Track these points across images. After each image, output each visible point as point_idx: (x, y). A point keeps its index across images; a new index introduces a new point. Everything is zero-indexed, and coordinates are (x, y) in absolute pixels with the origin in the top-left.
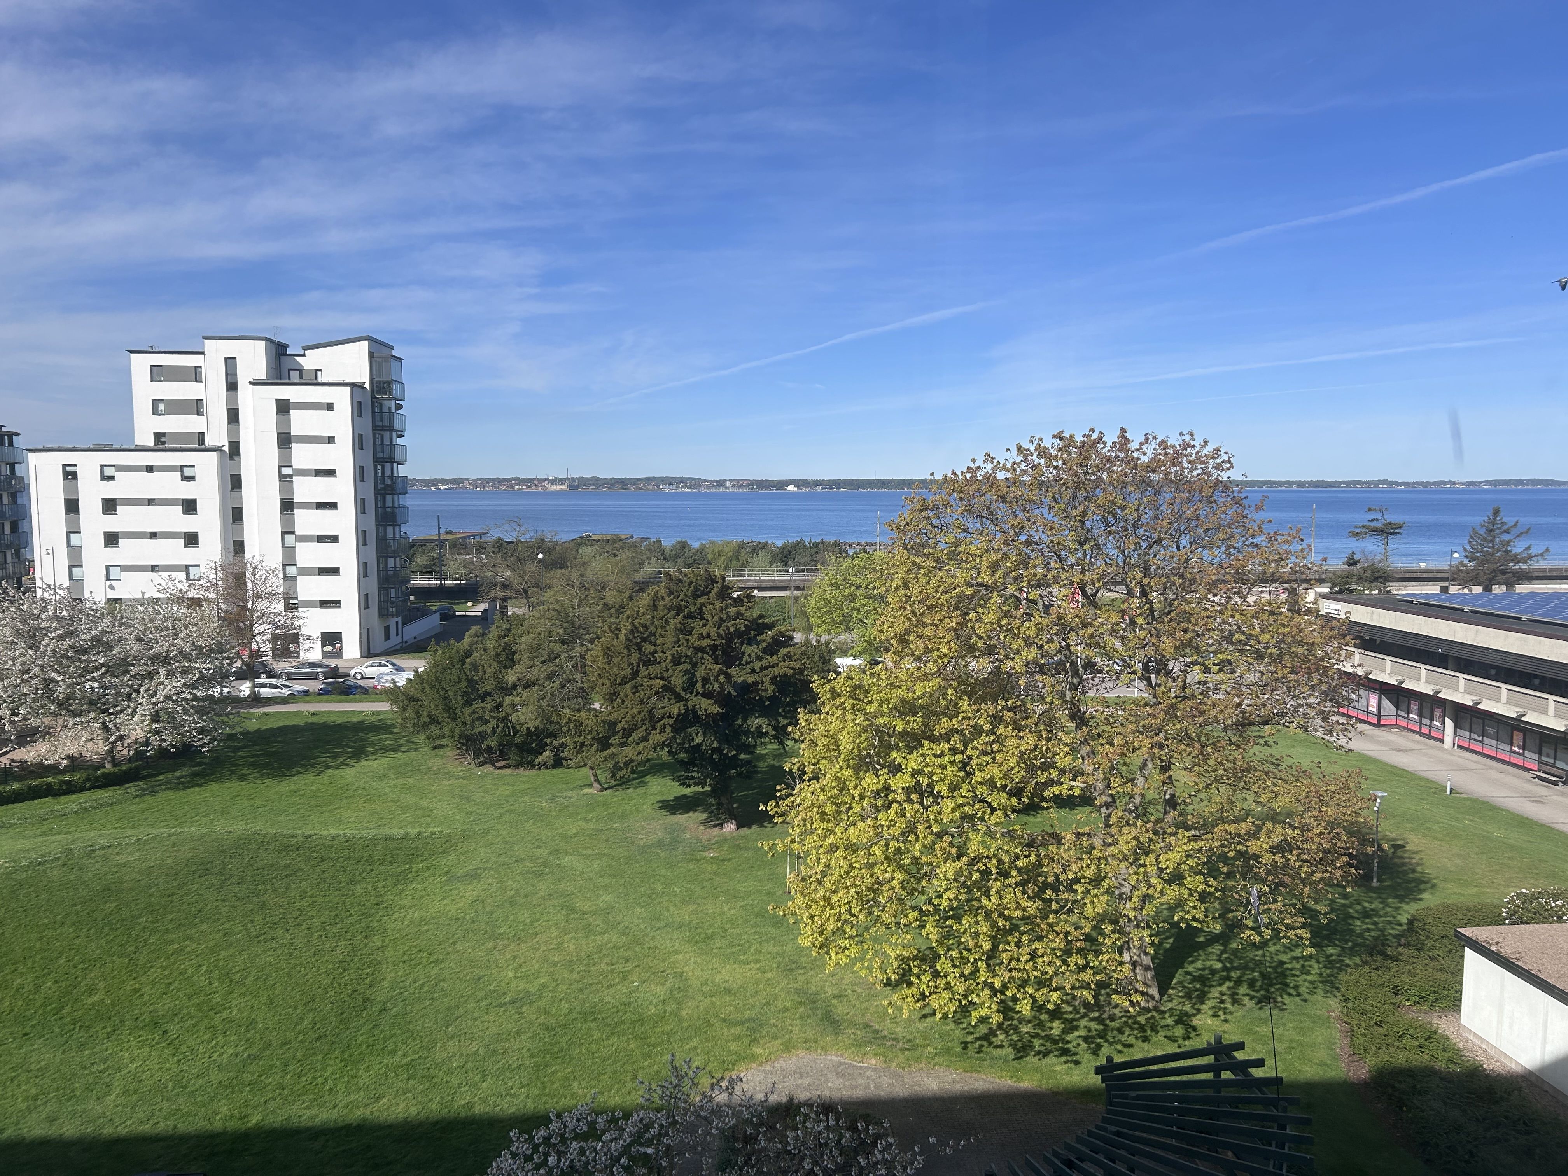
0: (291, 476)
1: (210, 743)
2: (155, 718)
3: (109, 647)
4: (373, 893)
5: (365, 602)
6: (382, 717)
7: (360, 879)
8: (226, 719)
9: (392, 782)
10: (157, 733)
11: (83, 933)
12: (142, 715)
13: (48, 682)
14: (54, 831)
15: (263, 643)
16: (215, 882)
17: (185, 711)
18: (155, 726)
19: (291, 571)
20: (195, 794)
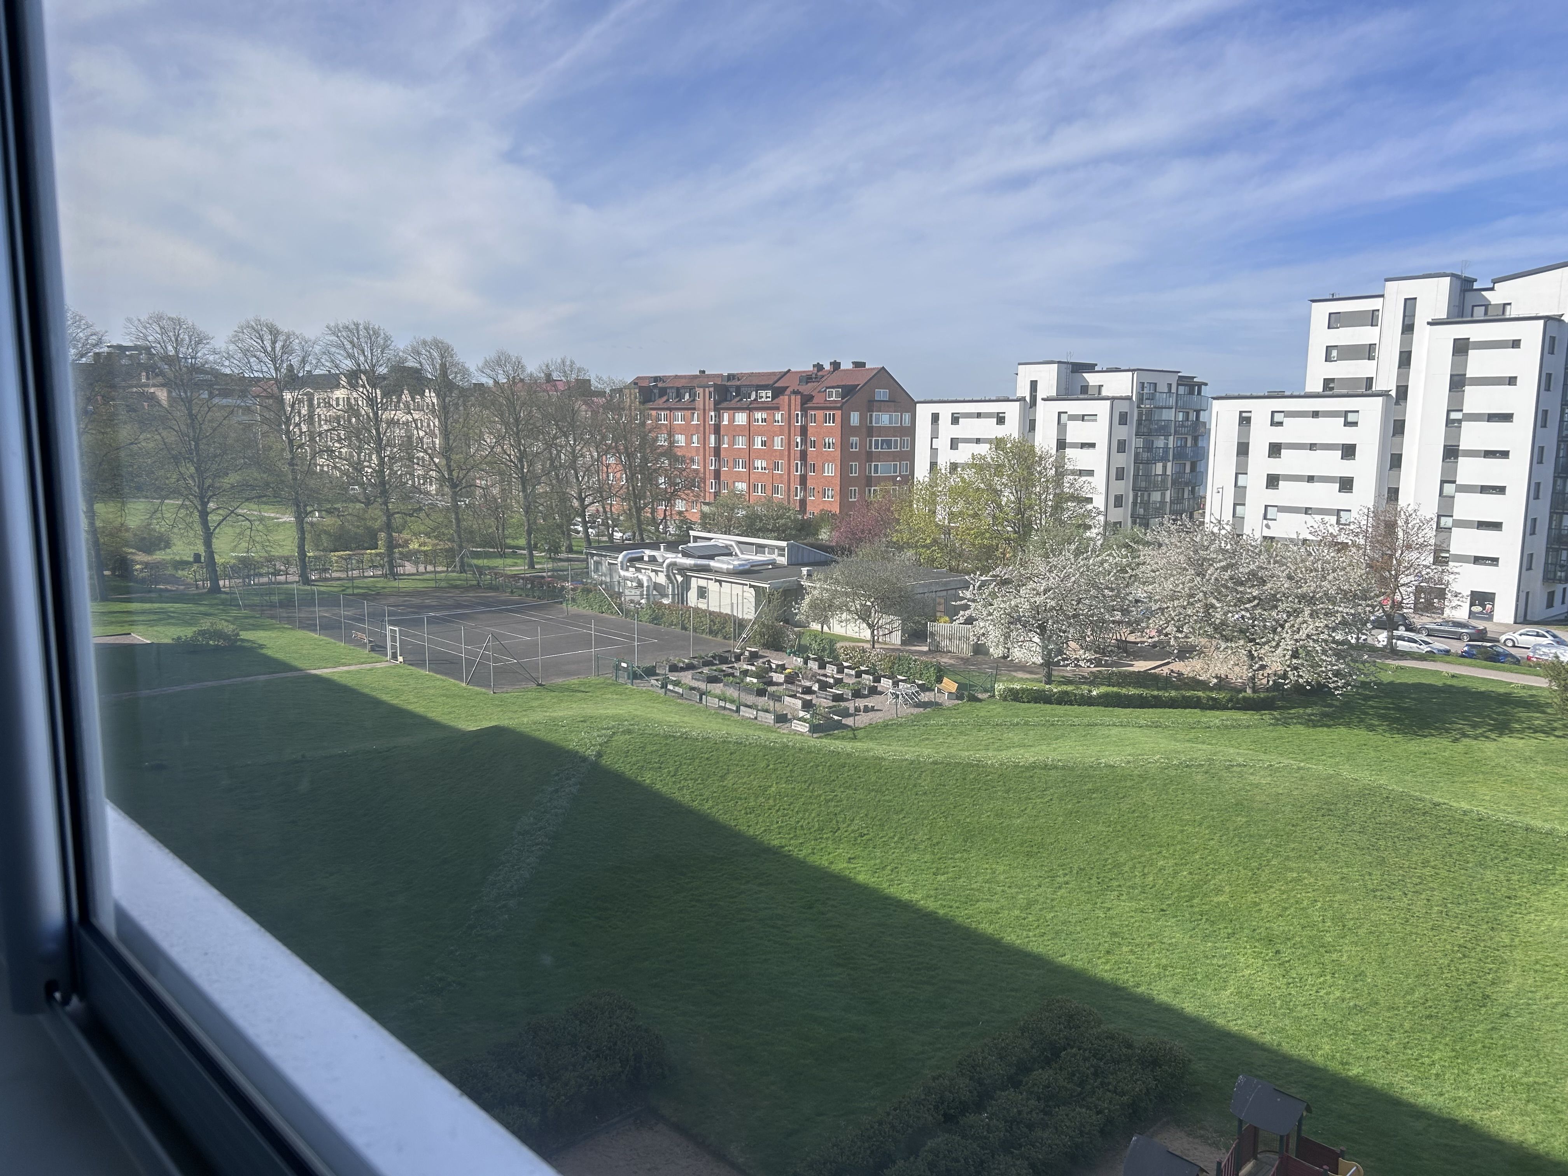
0: (1459, 421)
1: (1343, 687)
2: (1295, 655)
3: (1264, 582)
4: (1505, 883)
5: (1527, 563)
6: (1534, 692)
7: (1491, 864)
8: (1361, 666)
9: (1540, 768)
10: (1296, 668)
11: (1216, 837)
12: (1285, 649)
13: (1208, 607)
14: (1200, 740)
15: (1406, 595)
16: (1337, 825)
17: (1324, 652)
18: (1294, 661)
19: (1446, 522)
20: (1323, 734)
